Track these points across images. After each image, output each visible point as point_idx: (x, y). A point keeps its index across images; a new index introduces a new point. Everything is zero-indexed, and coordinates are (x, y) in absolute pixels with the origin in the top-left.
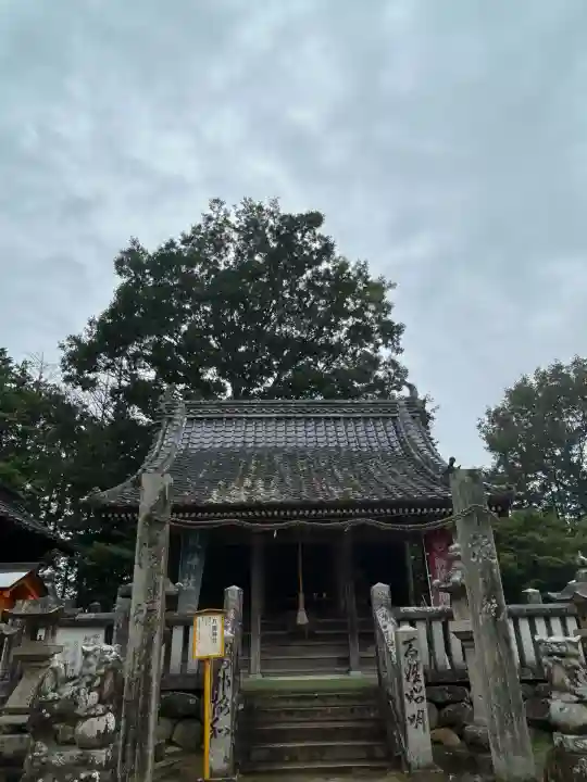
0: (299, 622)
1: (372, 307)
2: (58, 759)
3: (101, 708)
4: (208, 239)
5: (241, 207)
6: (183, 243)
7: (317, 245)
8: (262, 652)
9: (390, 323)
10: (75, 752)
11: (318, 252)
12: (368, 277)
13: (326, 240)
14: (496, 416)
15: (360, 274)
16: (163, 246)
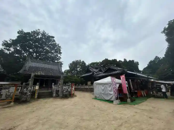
0: (44, 86)
6: (31, 32)
9: (60, 52)
10: (27, 96)
12: (59, 45)
13: (54, 40)
14: (71, 64)
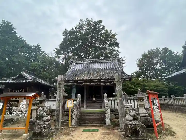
0: (93, 100)
1: (113, 39)
2: (40, 123)
3: (47, 115)
4: (80, 27)
5: (86, 20)
6: (75, 28)
7: (101, 27)
8: (86, 105)
9: (117, 42)
10: (43, 122)
11: (101, 28)
12: (112, 33)
13: (103, 26)
15: (110, 32)
16: (71, 29)
